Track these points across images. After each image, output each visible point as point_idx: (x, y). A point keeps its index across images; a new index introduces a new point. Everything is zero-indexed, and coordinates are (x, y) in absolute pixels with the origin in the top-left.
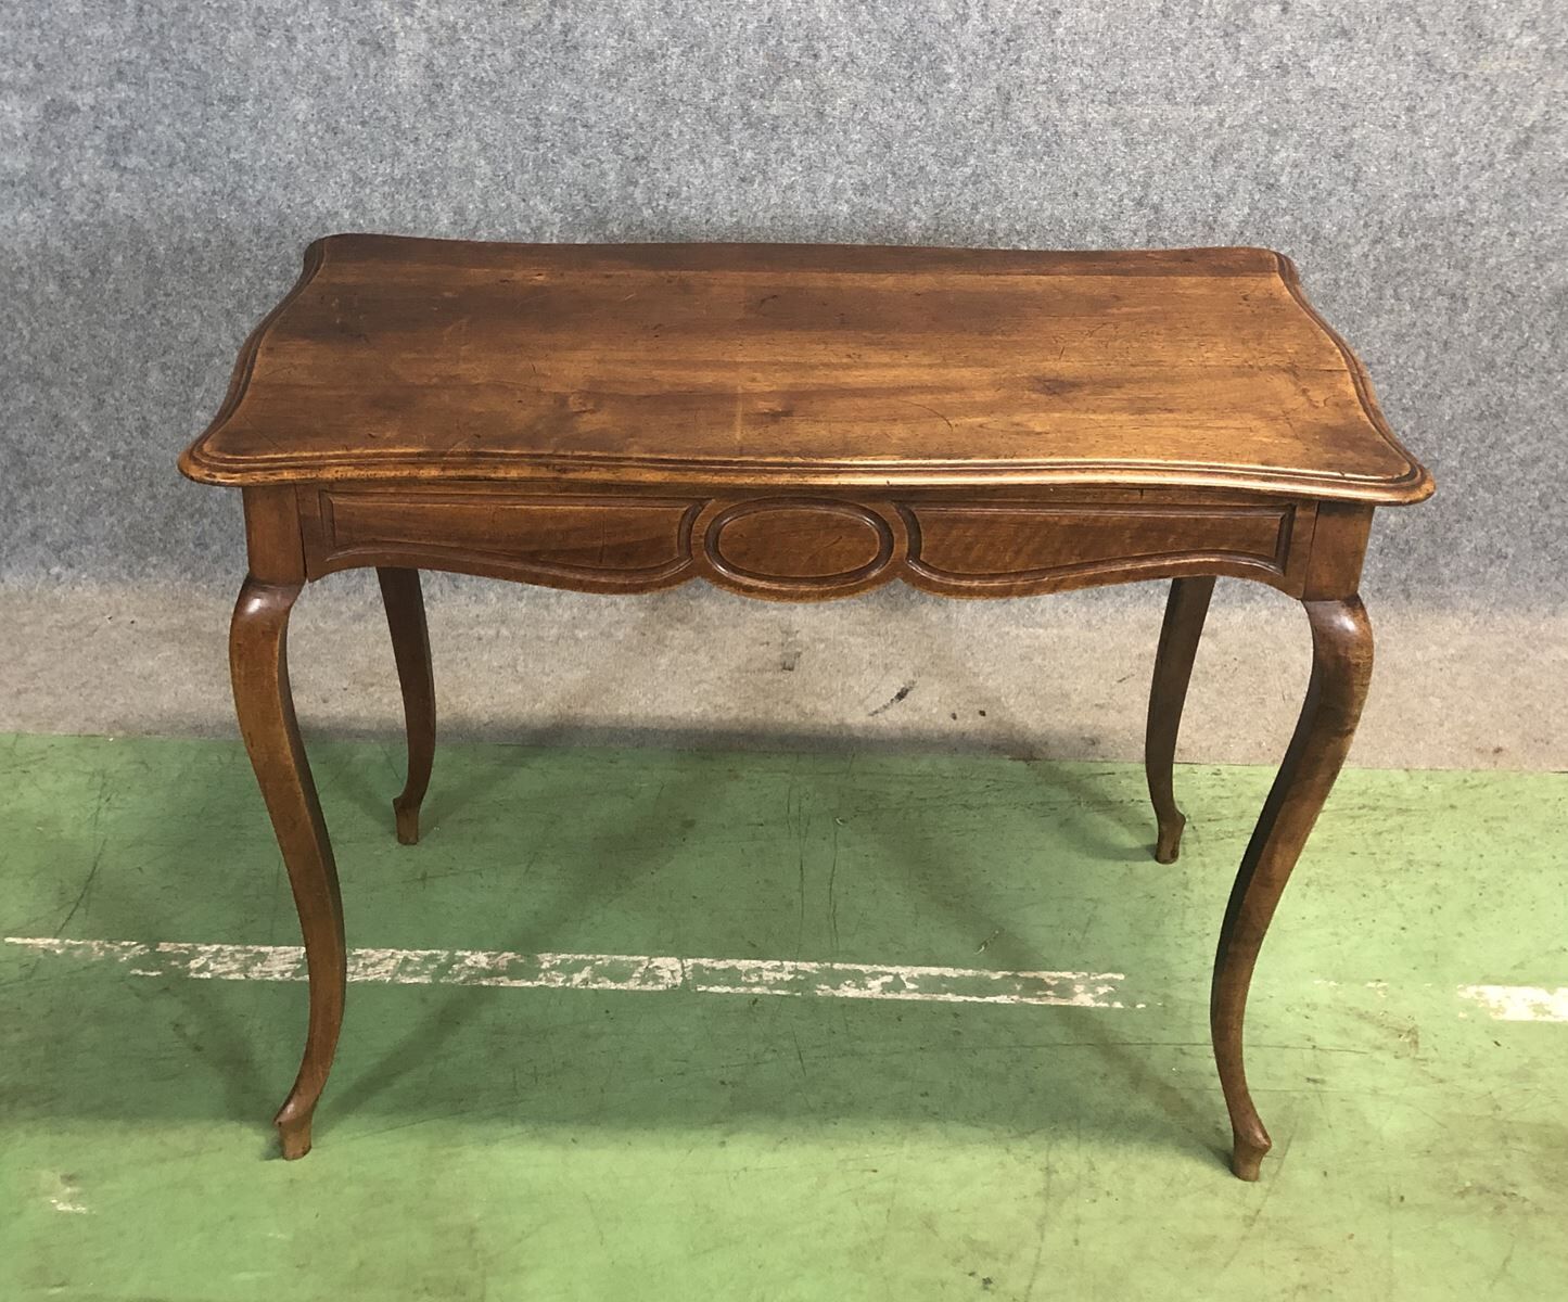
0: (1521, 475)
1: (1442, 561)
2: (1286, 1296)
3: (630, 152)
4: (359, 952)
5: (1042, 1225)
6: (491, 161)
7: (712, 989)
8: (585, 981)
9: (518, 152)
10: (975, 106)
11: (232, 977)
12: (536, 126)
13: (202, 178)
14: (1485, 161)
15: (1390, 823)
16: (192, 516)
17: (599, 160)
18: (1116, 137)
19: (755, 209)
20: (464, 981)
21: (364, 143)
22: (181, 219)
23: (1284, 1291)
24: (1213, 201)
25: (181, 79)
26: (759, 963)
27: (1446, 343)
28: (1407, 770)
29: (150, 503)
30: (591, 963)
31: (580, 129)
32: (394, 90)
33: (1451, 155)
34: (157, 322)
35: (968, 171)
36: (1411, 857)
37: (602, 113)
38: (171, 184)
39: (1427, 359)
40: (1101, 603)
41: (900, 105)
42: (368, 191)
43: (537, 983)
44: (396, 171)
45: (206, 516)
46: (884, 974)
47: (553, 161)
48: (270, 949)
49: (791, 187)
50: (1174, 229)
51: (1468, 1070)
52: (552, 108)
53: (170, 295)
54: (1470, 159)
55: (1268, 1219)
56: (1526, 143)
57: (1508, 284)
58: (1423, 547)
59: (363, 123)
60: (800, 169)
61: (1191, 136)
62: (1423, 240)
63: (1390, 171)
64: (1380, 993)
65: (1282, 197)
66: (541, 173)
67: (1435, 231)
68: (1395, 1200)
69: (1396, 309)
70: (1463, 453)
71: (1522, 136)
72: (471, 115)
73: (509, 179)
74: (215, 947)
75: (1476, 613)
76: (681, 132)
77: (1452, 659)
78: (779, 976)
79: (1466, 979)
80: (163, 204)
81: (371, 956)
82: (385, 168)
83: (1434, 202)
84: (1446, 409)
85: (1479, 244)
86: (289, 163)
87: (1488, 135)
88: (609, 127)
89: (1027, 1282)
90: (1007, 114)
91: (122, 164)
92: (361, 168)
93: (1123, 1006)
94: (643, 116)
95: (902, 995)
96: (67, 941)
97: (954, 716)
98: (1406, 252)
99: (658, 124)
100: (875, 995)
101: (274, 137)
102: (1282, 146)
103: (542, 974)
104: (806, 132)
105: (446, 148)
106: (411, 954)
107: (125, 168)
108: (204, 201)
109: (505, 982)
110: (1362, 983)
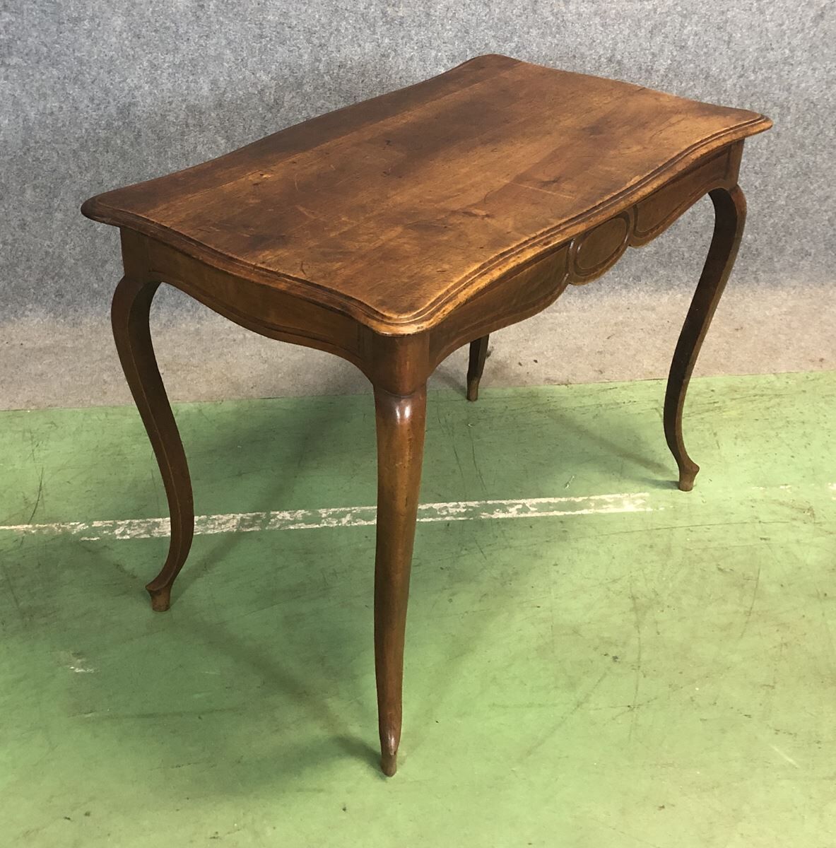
0: (818, 207)
1: (776, 260)
2: (776, 649)
3: (316, 42)
4: (214, 517)
5: (638, 625)
6: (234, 51)
7: (422, 520)
8: (349, 522)
9: (249, 44)
11: (142, 537)
12: (260, 29)
13: (57, 69)
14: (800, 26)
15: (773, 402)
16: (53, 278)
17: (298, 47)
18: (597, 22)
19: (390, 73)
20: (279, 528)
21: (156, 43)
22: (44, 94)
23: (775, 647)
24: (651, 57)
25: (44, 8)
26: (445, 504)
27: (778, 134)
28: (774, 374)
29: (27, 271)
30: (350, 512)
31: (287, 29)
32: (174, 10)
33: (781, 25)
34: (30, 160)
35: (513, 45)
36: (788, 419)
37: (299, 19)
38: (38, 73)
39: (768, 144)
41: (474, 8)
42: (159, 72)
43: (322, 525)
44: (176, 59)
45: (62, 277)
46: (516, 504)
47: (270, 49)
48: (160, 520)
49: (411, 59)
50: (629, 74)
52: (270, 17)
53: (38, 142)
54: (792, 27)
55: (757, 612)
56: (822, 16)
57: (812, 98)
58: (767, 252)
59: (156, 31)
60: (416, 48)
61: (639, 20)
62: (766, 75)
63: (748, 36)
64: (788, 491)
65: (689, 54)
66: (263, 57)
67: (772, 69)
68: (822, 596)
70: (787, 197)
71: (820, 12)
72: (221, 24)
73: (245, 61)
74: (128, 521)
75: (794, 288)
76: (346, 28)
77: (786, 314)
78: (458, 510)
80: (33, 86)
81: (222, 519)
82: (169, 58)
83: (772, 53)
84: (778, 171)
85: (797, 75)
86: (112, 57)
87: (801, 13)
88: (304, 27)
89: (637, 656)
90: (535, 11)
91: (7, 63)
92: (155, 58)
93: (652, 510)
94: (324, 20)
95: (529, 515)
96: (37, 525)
97: (520, 364)
98: (756, 82)
99: (333, 24)
100: (515, 516)
101: (102, 42)
102: (688, 24)
103: (323, 521)
104: (419, 26)
105: (206, 44)
106: (244, 516)
107: (9, 65)
108: (59, 83)
109: (303, 526)
110: (778, 486)
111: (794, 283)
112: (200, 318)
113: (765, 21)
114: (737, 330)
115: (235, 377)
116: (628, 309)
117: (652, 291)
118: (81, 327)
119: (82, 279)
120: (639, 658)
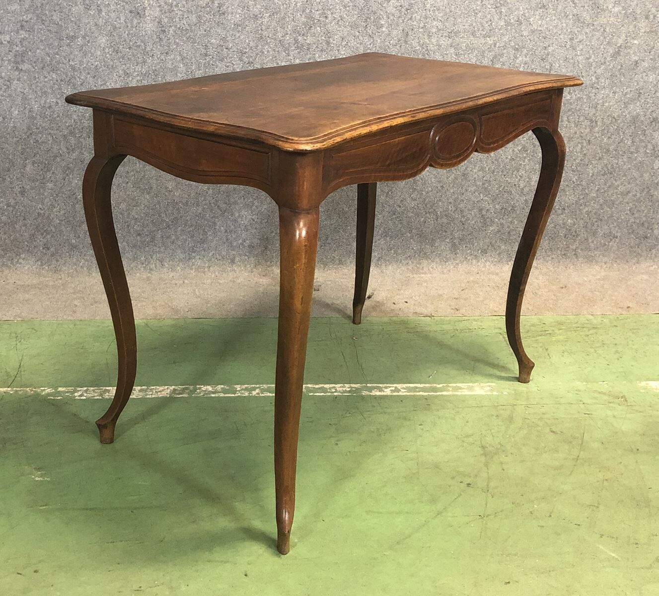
0: (621, 200)
1: (590, 241)
3: (246, 60)
4: (152, 387)
5: (486, 465)
6: (186, 65)
7: (315, 394)
8: (258, 394)
9: (197, 61)
10: (393, 38)
11: (96, 398)
12: (205, 49)
13: (56, 74)
14: (603, 61)
15: (591, 332)
16: (42, 234)
17: (233, 64)
18: (452, 52)
20: (203, 395)
21: (130, 57)
22: (45, 92)
23: (599, 482)
25: (49, 28)
26: (333, 385)
27: (589, 141)
28: (592, 315)
29: (23, 228)
30: (259, 387)
31: (225, 50)
32: (144, 33)
33: (589, 59)
34: (32, 142)
36: (604, 342)
37: (234, 42)
38: (42, 77)
39: (582, 149)
40: (447, 264)
41: (361, 39)
42: (130, 79)
43: (236, 395)
44: (143, 70)
45: (49, 234)
46: (390, 387)
47: (212, 64)
48: (111, 388)
51: (650, 408)
52: (213, 41)
53: (39, 129)
54: (596, 60)
55: (583, 459)
56: (618, 53)
57: (614, 115)
58: (583, 234)
59: (130, 48)
61: (483, 51)
62: (579, 96)
63: (565, 66)
64: (605, 385)
66: (207, 70)
67: (583, 92)
68: (635, 450)
69: (568, 126)
70: (598, 190)
71: (617, 50)
72: (177, 44)
73: (193, 73)
74: (85, 388)
75: (605, 263)
76: (268, 51)
77: (599, 279)
78: (344, 389)
79: (640, 380)
80: (38, 86)
81: (158, 389)
82: (139, 68)
84: (590, 170)
85: (601, 97)
86: (96, 66)
87: (603, 50)
88: (237, 49)
89: (486, 484)
90: (407, 42)
91: (20, 68)
92: (128, 68)
93: (498, 394)
94: (252, 44)
95: (400, 394)
96: (14, 389)
97: (394, 303)
98: (571, 101)
99: (258, 48)
100: (389, 394)
101: (90, 54)
102: (520, 55)
103: (238, 392)
104: (322, 51)
105: (166, 59)
106: (176, 388)
107: (22, 70)
108: (57, 84)
109: (222, 395)
110: (597, 383)
111: (605, 259)
112: (151, 270)
113: (576, 55)
114: (562, 288)
115: (175, 305)
116: (478, 273)
117: (496, 261)
118: (61, 273)
119: (64, 235)
120: (488, 485)
